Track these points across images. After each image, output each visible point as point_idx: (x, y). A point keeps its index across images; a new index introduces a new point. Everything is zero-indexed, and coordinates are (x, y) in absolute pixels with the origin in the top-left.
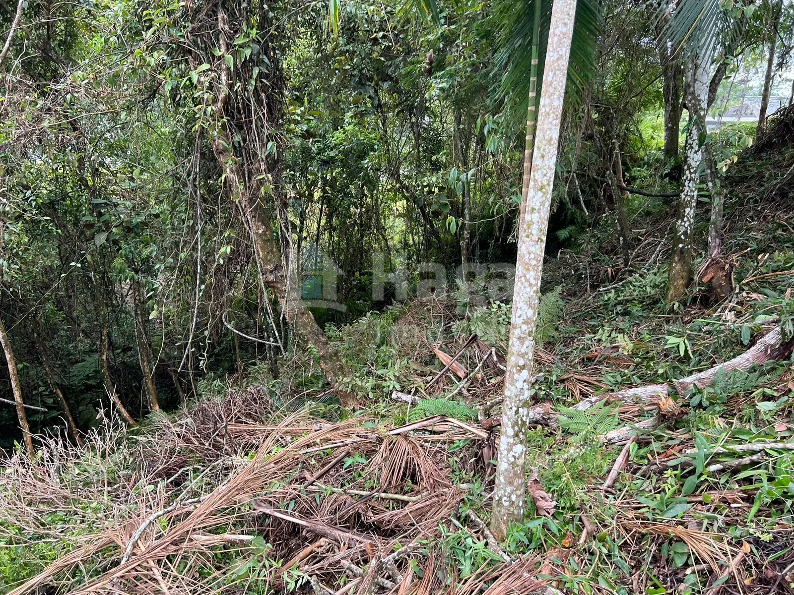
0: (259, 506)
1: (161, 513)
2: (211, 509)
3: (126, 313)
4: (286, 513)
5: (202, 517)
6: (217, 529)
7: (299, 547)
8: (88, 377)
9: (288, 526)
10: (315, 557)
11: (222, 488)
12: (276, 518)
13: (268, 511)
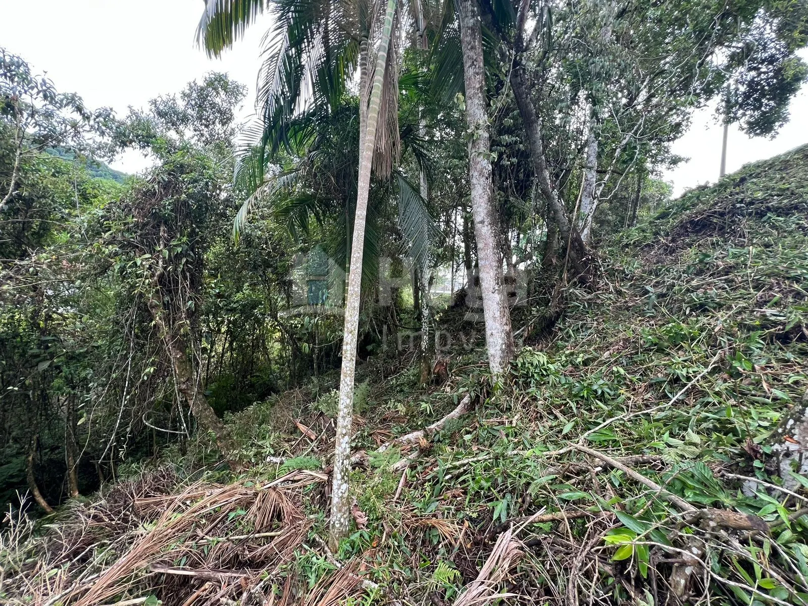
0: (155, 567)
1: (57, 597)
2: (109, 582)
3: (59, 419)
4: (178, 569)
5: (99, 592)
6: (113, 598)
7: (187, 595)
8: (12, 476)
9: (180, 579)
10: (200, 600)
11: (122, 560)
12: (169, 575)
13: (162, 571)
